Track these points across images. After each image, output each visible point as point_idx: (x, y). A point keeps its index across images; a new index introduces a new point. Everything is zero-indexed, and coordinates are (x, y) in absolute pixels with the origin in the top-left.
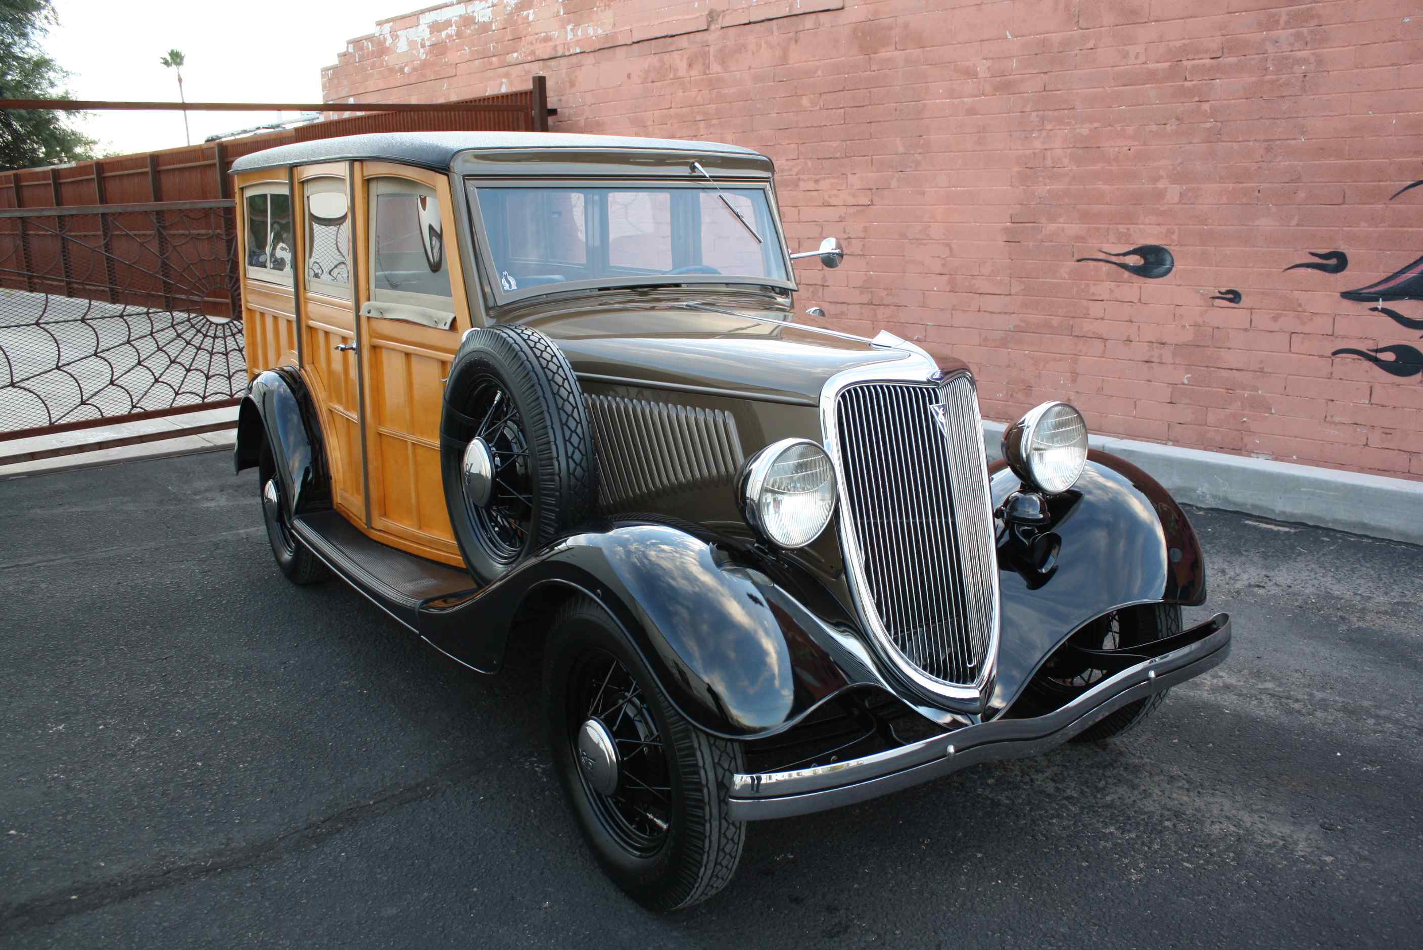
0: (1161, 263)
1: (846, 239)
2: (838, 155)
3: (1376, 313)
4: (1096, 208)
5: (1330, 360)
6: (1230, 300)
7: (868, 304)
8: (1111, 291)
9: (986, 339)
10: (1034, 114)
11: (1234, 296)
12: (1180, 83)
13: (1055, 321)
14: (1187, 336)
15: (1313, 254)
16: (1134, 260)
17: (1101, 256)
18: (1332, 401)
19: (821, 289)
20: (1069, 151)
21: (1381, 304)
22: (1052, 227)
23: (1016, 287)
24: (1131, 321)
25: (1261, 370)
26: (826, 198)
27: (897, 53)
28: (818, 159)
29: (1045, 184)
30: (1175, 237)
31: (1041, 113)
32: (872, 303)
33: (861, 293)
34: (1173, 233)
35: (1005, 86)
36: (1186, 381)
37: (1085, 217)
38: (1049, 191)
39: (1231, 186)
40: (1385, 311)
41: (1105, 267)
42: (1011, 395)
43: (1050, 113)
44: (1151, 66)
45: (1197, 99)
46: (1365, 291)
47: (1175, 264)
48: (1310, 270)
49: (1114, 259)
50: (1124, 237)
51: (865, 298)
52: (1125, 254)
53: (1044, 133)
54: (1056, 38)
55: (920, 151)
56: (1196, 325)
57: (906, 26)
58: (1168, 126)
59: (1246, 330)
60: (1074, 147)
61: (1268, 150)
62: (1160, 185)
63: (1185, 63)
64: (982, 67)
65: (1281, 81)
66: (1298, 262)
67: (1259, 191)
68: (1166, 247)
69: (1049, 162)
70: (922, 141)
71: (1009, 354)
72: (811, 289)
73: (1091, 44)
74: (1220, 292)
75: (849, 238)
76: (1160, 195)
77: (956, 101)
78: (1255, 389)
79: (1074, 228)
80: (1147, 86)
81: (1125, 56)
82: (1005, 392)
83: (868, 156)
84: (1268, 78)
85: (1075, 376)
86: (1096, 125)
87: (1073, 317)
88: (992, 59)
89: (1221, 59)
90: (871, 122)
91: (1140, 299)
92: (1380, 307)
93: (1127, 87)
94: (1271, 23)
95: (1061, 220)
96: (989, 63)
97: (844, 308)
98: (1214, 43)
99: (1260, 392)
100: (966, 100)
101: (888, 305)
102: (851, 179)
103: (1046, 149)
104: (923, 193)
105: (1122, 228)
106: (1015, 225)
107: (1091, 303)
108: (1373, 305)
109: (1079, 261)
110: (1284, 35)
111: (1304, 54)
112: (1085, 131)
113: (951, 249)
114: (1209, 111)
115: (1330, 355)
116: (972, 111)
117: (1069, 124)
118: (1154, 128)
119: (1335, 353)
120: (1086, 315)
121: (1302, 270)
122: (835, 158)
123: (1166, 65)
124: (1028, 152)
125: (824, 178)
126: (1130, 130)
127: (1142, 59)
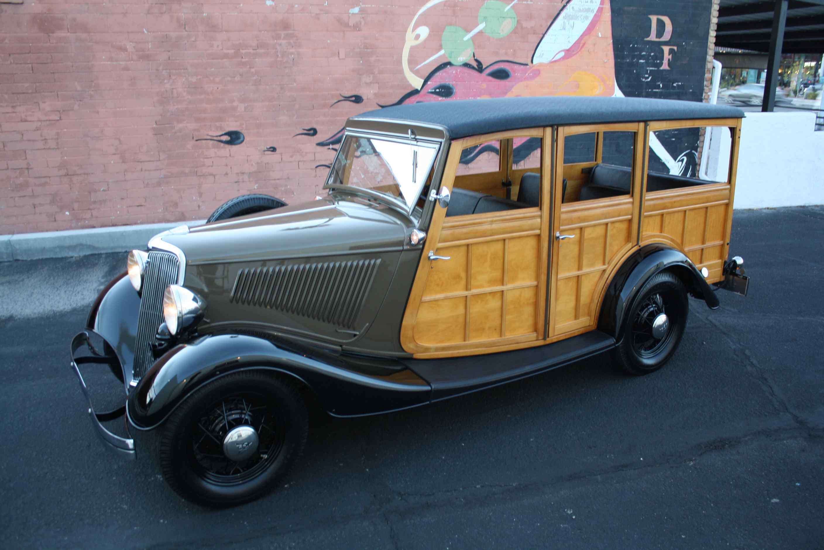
0: (238, 138)
1: (43, 140)
2: (30, 91)
3: (330, 150)
4: (203, 115)
5: (315, 170)
6: (273, 151)
7: (65, 175)
8: (215, 153)
9: (148, 184)
10: (164, 71)
11: (274, 149)
12: (239, 59)
13: (187, 170)
14: (254, 168)
15: (304, 130)
16: (226, 138)
17: (209, 137)
18: (317, 185)
19: (26, 171)
20: (186, 89)
21: (331, 147)
22: (181, 125)
23: (162, 156)
24: (227, 165)
25: (288, 178)
26: (23, 117)
27: (69, 34)
28: (13, 93)
29: (174, 105)
30: (244, 126)
31: (168, 71)
32: (68, 175)
33: (59, 170)
34: (243, 124)
35: (146, 57)
36: (256, 188)
37: (198, 120)
38: (177, 109)
39: (267, 103)
40: (333, 149)
41: (211, 142)
42: (166, 209)
43: (174, 71)
44: (225, 51)
45: (248, 67)
46: (325, 142)
47: (245, 138)
48: (303, 136)
49: (215, 138)
50: (221, 128)
51: (63, 172)
52: (220, 136)
53: (171, 81)
54: (173, 35)
55: (92, 89)
56: (258, 163)
57: (74, 20)
58: (236, 79)
59: (280, 163)
60: (189, 87)
61: (282, 88)
62: (235, 104)
63: (241, 51)
64: (130, 46)
65: (284, 61)
66: (298, 133)
67: (279, 106)
68: (240, 131)
69: (175, 95)
70: (93, 84)
71: (162, 189)
72: (18, 171)
73: (193, 39)
74: (267, 148)
75: (45, 139)
76: (234, 109)
77: (115, 63)
78: (286, 186)
79: (192, 126)
80: (225, 60)
81: (212, 46)
82: (162, 209)
83: (54, 92)
84: (279, 59)
85: (200, 194)
86: (199, 77)
87: (197, 167)
88: (136, 42)
89: (258, 50)
90: (53, 73)
91: (230, 155)
92: (331, 148)
93: (215, 60)
94: (278, 37)
95: (185, 122)
96: (134, 44)
97: (48, 180)
98: (254, 43)
99: (289, 187)
100: (121, 63)
101: (80, 174)
102: (42, 105)
103: (173, 89)
104: (98, 112)
105: (218, 124)
106: (159, 126)
107: (206, 160)
108: (328, 147)
109: (197, 140)
110: (284, 42)
111: (292, 50)
112: (194, 80)
113: (120, 140)
114: (254, 72)
115: (314, 167)
116: (126, 69)
117: (185, 76)
118: (229, 79)
119: (317, 167)
120: (204, 165)
121: (300, 136)
122: (27, 93)
123: (233, 51)
124: (162, 90)
125: (20, 106)
126: (217, 80)
127: (220, 48)
